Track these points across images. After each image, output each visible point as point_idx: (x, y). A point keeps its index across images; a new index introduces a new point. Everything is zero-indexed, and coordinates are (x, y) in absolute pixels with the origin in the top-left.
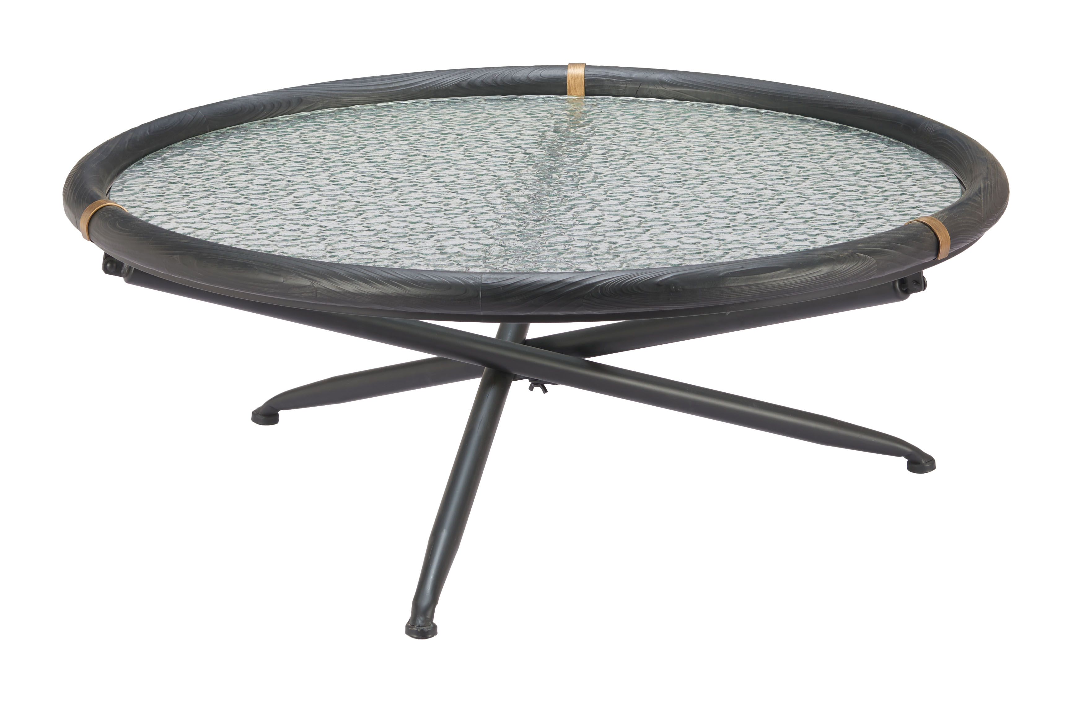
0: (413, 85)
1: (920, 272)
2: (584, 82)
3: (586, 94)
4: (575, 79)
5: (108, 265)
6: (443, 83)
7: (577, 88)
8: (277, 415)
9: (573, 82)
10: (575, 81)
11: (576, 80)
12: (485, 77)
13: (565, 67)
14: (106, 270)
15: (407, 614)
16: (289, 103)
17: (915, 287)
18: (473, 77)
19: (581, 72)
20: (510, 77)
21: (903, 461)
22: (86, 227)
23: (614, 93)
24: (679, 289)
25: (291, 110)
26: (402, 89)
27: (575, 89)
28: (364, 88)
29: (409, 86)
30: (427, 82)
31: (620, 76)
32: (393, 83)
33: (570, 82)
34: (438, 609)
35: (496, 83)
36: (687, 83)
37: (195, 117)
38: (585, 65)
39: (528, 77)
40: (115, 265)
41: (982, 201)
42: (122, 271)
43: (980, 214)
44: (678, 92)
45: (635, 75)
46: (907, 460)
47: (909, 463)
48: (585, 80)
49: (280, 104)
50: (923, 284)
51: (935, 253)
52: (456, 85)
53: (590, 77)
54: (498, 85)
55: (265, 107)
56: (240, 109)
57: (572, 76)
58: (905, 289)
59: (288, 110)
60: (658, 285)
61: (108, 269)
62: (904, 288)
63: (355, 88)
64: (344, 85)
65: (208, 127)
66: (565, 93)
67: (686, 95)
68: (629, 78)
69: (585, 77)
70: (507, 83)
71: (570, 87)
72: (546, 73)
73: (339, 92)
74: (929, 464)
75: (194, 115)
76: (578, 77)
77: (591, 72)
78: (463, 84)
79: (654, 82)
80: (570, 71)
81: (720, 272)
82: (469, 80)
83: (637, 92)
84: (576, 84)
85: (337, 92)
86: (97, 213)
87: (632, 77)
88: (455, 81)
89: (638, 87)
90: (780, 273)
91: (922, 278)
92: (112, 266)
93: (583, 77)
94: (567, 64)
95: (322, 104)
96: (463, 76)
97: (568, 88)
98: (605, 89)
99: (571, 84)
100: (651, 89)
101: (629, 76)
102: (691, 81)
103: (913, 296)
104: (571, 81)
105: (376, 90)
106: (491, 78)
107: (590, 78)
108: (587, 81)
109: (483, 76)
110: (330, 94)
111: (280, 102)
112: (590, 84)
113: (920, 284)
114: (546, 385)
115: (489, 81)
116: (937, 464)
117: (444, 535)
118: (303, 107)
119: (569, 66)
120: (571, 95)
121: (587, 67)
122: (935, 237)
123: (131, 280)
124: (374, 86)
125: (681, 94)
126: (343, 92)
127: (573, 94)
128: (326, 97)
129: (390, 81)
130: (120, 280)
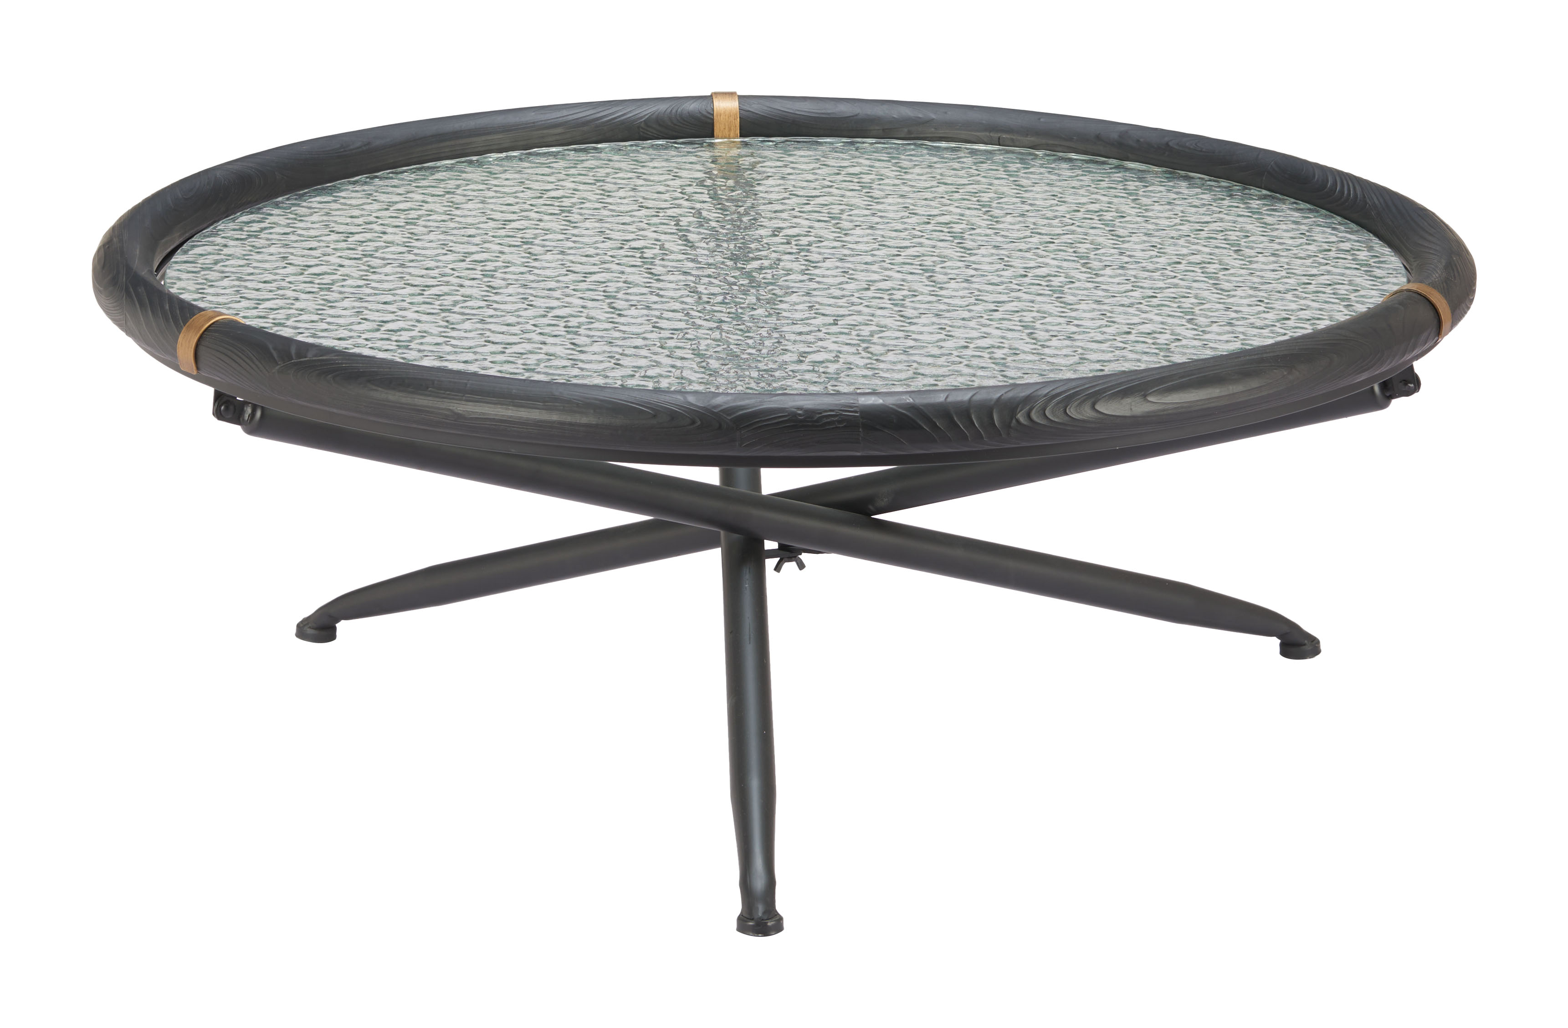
3: (743, 134)
4: (725, 115)
5: (221, 409)
8: (335, 629)
9: (721, 120)
10: (725, 119)
11: (727, 118)
13: (709, 98)
14: (220, 415)
19: (733, 105)
21: (1274, 643)
22: (192, 350)
38: (739, 95)
40: (232, 408)
42: (244, 418)
46: (1279, 641)
47: (1282, 645)
48: (740, 117)
57: (719, 111)
61: (222, 413)
66: (712, 135)
69: (740, 114)
71: (718, 126)
74: (1311, 646)
76: (729, 113)
77: (749, 105)
80: (718, 104)
84: (728, 122)
86: (208, 329)
92: (227, 408)
93: (737, 111)
94: (711, 94)
97: (716, 128)
99: (719, 122)
104: (720, 117)
108: (743, 120)
112: (749, 121)
116: (1322, 646)
119: (713, 96)
120: (720, 137)
123: (254, 429)
127: (722, 136)
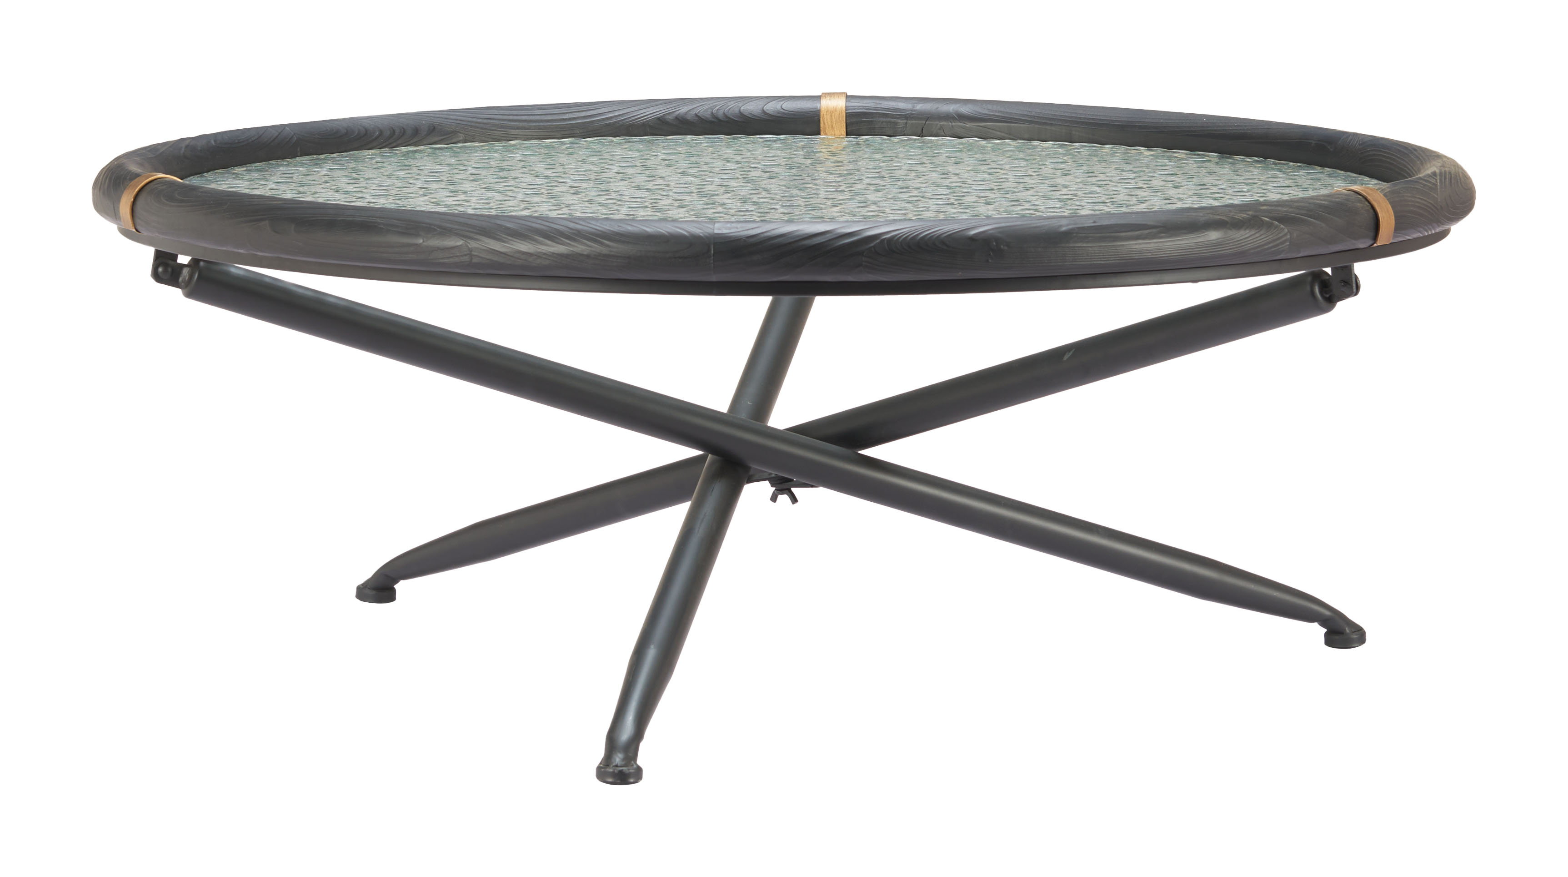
0: (594, 117)
1: (1350, 266)
2: (845, 116)
3: (848, 134)
4: (832, 112)
5: (160, 269)
6: (639, 116)
7: (834, 125)
9: (828, 117)
10: (831, 116)
11: (833, 114)
12: (702, 110)
13: (818, 98)
14: (157, 276)
15: (599, 753)
16: (416, 131)
17: (1344, 289)
18: (684, 110)
19: (840, 103)
20: (737, 110)
22: (129, 207)
23: (889, 133)
24: (1002, 247)
25: (419, 141)
26: (580, 121)
27: (832, 126)
28: (524, 118)
29: (591, 118)
30: (617, 113)
31: (898, 107)
32: (567, 113)
33: (825, 121)
34: (643, 746)
35: (717, 118)
36: (996, 114)
37: (280, 133)
38: (847, 94)
39: (764, 112)
40: (170, 270)
41: (1438, 184)
42: (181, 279)
43: (1436, 196)
44: (981, 128)
45: (919, 107)
46: (1323, 629)
47: (1327, 633)
48: (846, 113)
49: (403, 132)
50: (1354, 285)
51: (1372, 234)
52: (658, 119)
53: (854, 109)
54: (720, 120)
55: (381, 133)
56: (346, 131)
57: (827, 108)
58: (1328, 296)
59: (415, 140)
60: (973, 239)
61: (160, 275)
62: (1327, 294)
63: (511, 117)
64: (496, 112)
65: (299, 150)
66: (817, 133)
67: (994, 132)
68: (912, 111)
69: (846, 110)
70: (733, 118)
71: (824, 124)
72: (789, 106)
73: (489, 121)
74: (1356, 635)
75: (280, 131)
76: (836, 111)
77: (854, 104)
78: (669, 118)
79: (948, 117)
80: (825, 104)
81: (1061, 226)
82: (678, 112)
83: (922, 130)
84: (834, 120)
85: (485, 121)
86: (145, 187)
87: (915, 108)
88: (656, 114)
89: (924, 122)
90: (1149, 233)
91: (1353, 276)
92: (165, 271)
93: (844, 109)
94: (820, 94)
95: (463, 135)
96: (668, 107)
97: (822, 125)
98: (876, 126)
99: (826, 119)
100: (943, 125)
101: (911, 107)
102: (1001, 111)
103: (1340, 305)
104: (826, 115)
105: (542, 121)
106: (710, 110)
107: (854, 111)
108: (849, 115)
109: (698, 108)
110: (477, 123)
111: (403, 128)
112: (854, 120)
113: (1349, 284)
114: (794, 490)
115: (707, 115)
116: (1367, 636)
117: (651, 653)
118: (436, 139)
119: (823, 95)
120: (826, 134)
121: (848, 98)
122: (1371, 211)
123: (191, 291)
124: (539, 116)
125: (988, 130)
126: (494, 121)
127: (828, 134)
128: (471, 126)
129: (563, 111)
130: (176, 293)
